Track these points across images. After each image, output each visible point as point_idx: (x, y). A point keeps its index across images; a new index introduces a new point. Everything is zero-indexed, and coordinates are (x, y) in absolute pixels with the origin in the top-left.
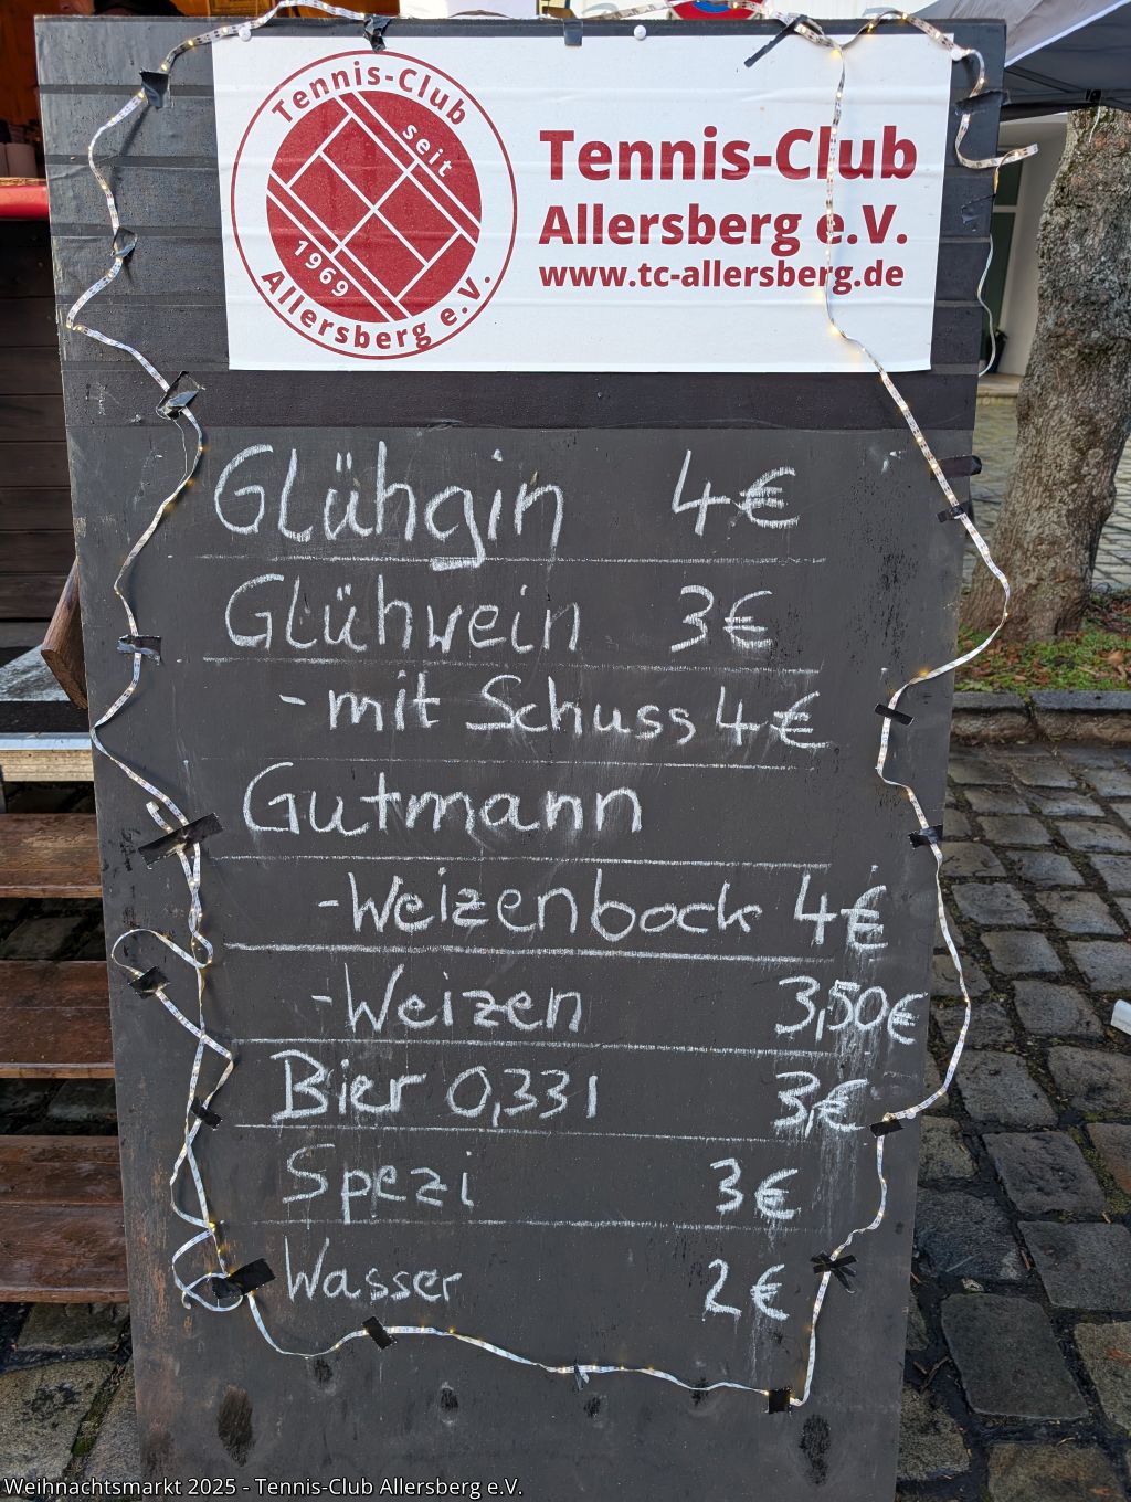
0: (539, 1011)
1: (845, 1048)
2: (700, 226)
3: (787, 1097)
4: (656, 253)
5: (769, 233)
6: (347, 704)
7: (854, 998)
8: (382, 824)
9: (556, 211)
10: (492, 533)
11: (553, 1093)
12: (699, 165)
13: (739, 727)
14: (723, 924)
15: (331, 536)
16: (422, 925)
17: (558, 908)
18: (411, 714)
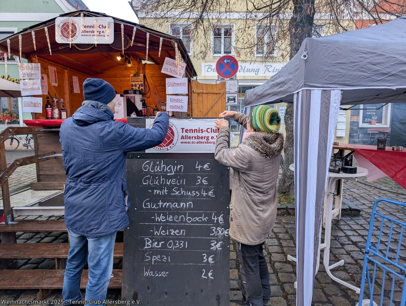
0: (179, 233)
1: (220, 237)
2: (198, 138)
3: (212, 244)
4: (194, 140)
5: (206, 138)
6: (157, 191)
7: (220, 230)
8: (160, 207)
9: (183, 136)
10: (175, 171)
11: (181, 244)
12: (198, 131)
13: (204, 194)
14: (203, 220)
15: (156, 171)
16: (165, 220)
17: (182, 218)
18: (164, 192)
